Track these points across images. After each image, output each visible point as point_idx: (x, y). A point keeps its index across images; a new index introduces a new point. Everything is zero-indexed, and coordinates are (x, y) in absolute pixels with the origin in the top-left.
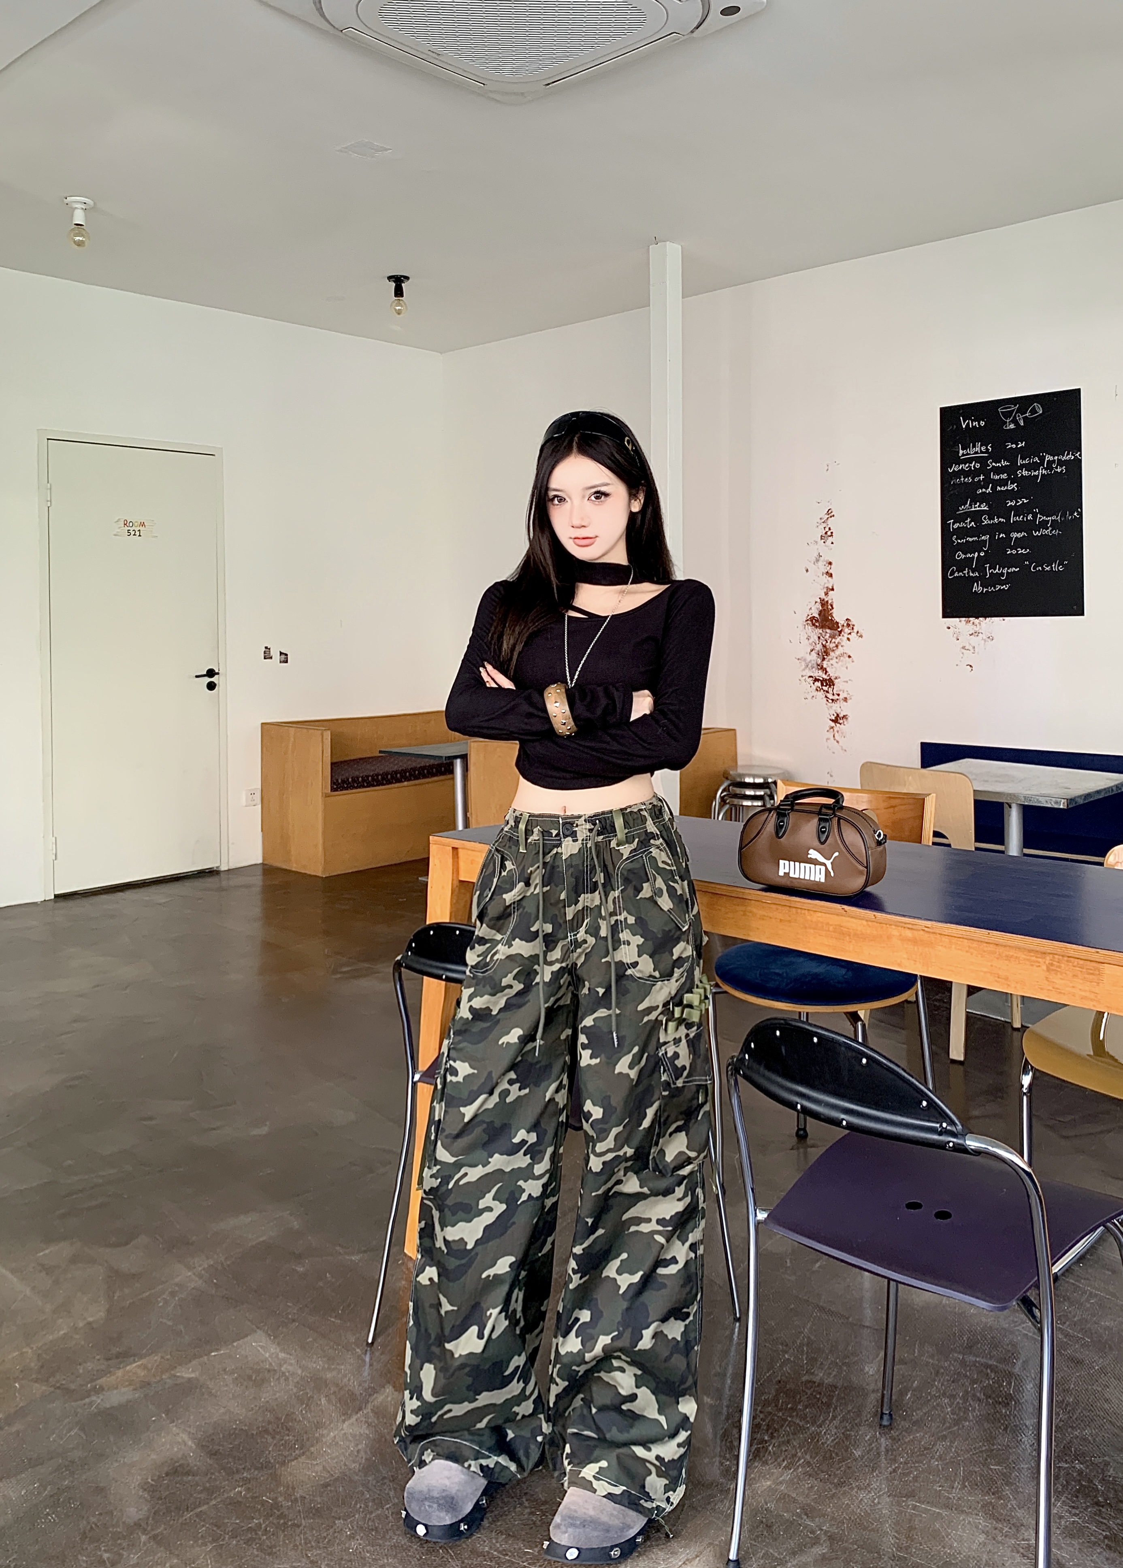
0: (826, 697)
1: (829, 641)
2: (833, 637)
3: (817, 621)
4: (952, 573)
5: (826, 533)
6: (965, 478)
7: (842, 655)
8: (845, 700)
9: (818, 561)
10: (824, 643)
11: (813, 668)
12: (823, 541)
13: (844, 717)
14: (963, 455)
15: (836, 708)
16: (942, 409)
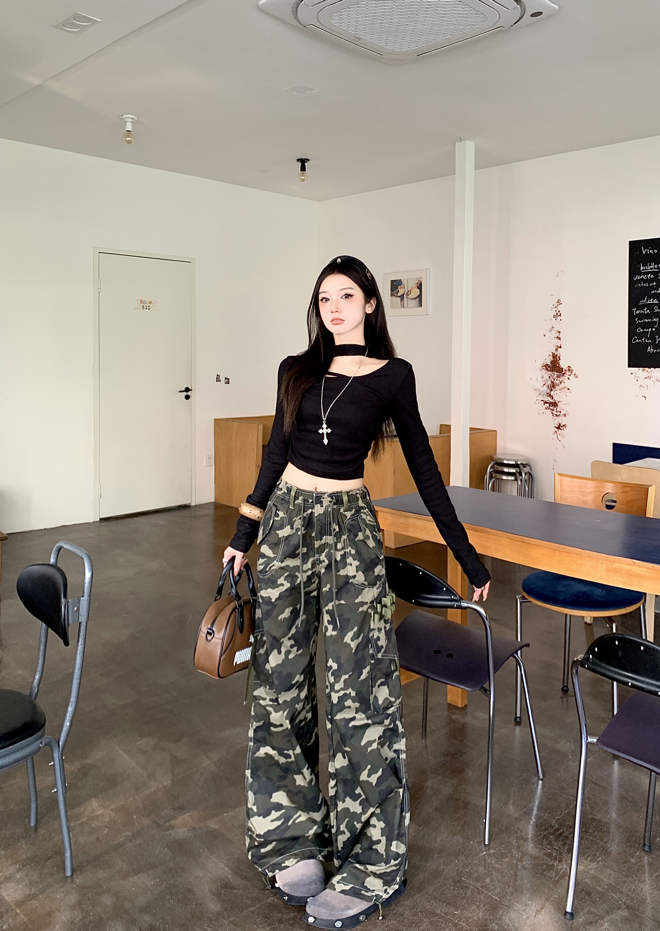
0: (552, 413)
1: (556, 380)
2: (558, 377)
3: (549, 367)
4: (635, 340)
5: (557, 314)
6: (644, 283)
7: (564, 388)
8: (565, 415)
9: (551, 330)
10: (552, 380)
11: (544, 395)
12: (555, 318)
13: (564, 426)
14: (643, 270)
15: (558, 420)
16: (630, 242)
